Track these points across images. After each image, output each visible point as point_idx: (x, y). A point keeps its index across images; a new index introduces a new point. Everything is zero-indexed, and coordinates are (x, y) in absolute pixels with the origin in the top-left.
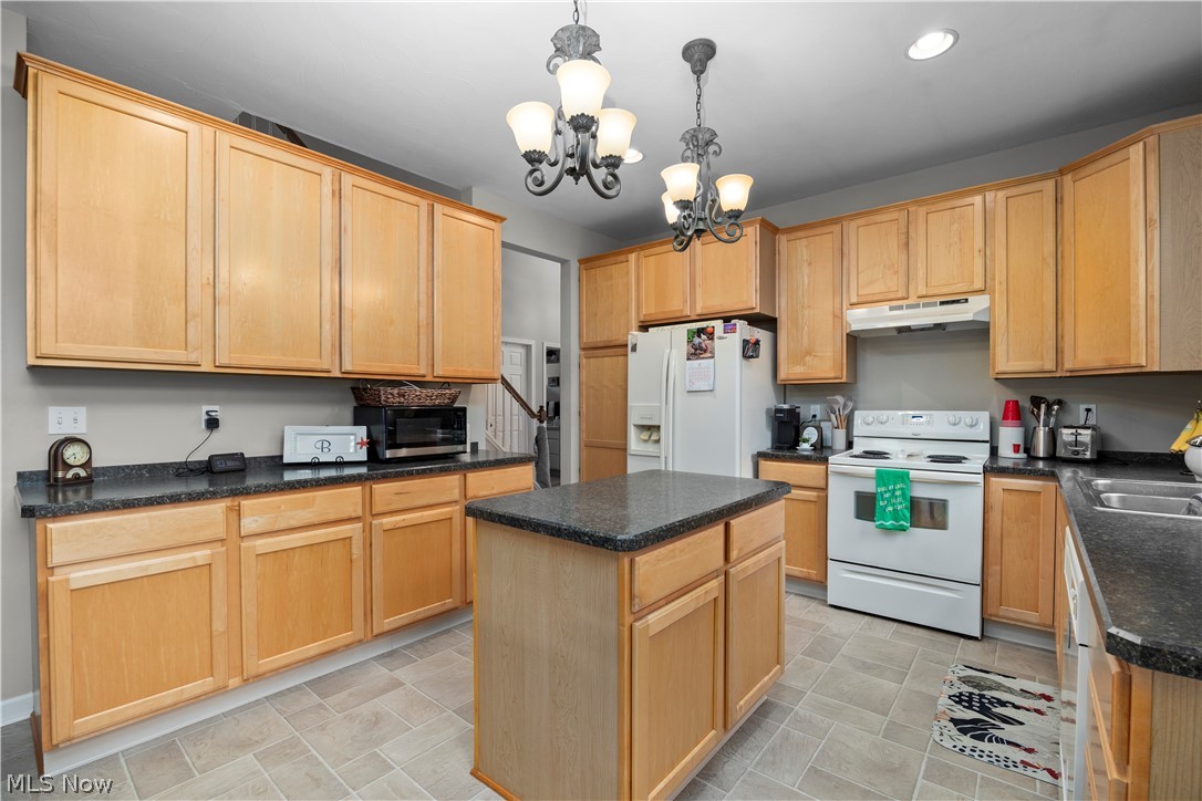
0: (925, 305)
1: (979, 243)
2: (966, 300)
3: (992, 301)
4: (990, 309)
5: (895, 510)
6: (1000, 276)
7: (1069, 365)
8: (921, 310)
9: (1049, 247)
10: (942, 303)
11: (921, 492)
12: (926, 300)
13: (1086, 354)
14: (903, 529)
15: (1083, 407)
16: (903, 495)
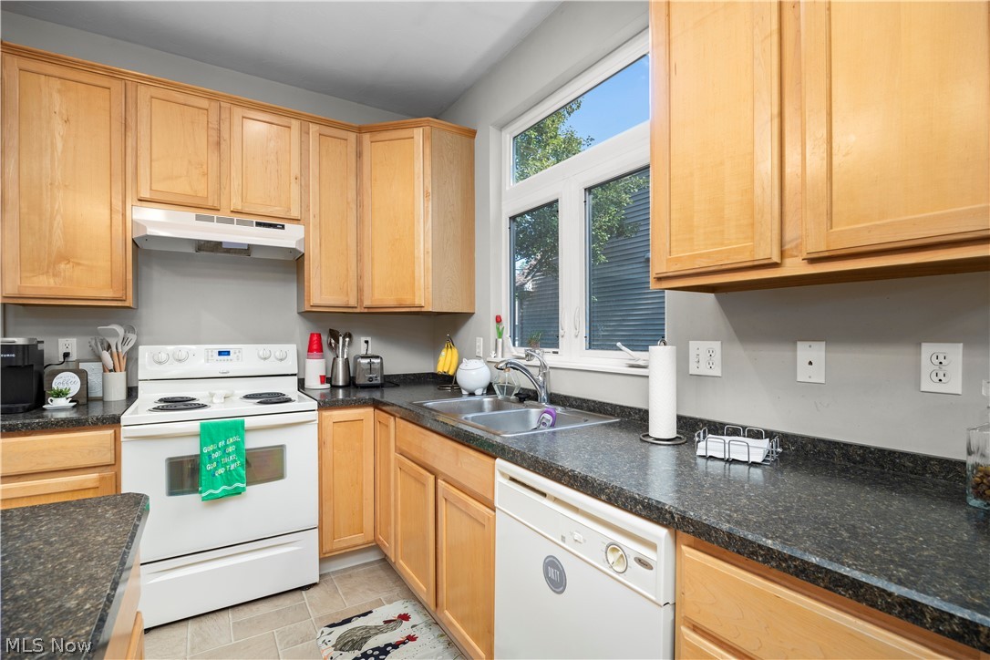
0: (240, 222)
1: (295, 170)
2: (283, 227)
3: (307, 232)
4: (305, 240)
5: (228, 472)
6: (313, 209)
7: (367, 303)
8: (235, 227)
9: (352, 194)
10: (259, 224)
11: (254, 442)
12: (240, 216)
13: (382, 295)
14: (238, 492)
15: (363, 339)
16: (238, 450)
